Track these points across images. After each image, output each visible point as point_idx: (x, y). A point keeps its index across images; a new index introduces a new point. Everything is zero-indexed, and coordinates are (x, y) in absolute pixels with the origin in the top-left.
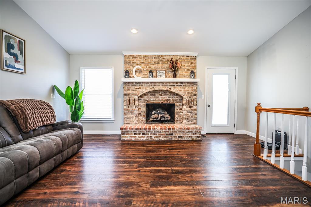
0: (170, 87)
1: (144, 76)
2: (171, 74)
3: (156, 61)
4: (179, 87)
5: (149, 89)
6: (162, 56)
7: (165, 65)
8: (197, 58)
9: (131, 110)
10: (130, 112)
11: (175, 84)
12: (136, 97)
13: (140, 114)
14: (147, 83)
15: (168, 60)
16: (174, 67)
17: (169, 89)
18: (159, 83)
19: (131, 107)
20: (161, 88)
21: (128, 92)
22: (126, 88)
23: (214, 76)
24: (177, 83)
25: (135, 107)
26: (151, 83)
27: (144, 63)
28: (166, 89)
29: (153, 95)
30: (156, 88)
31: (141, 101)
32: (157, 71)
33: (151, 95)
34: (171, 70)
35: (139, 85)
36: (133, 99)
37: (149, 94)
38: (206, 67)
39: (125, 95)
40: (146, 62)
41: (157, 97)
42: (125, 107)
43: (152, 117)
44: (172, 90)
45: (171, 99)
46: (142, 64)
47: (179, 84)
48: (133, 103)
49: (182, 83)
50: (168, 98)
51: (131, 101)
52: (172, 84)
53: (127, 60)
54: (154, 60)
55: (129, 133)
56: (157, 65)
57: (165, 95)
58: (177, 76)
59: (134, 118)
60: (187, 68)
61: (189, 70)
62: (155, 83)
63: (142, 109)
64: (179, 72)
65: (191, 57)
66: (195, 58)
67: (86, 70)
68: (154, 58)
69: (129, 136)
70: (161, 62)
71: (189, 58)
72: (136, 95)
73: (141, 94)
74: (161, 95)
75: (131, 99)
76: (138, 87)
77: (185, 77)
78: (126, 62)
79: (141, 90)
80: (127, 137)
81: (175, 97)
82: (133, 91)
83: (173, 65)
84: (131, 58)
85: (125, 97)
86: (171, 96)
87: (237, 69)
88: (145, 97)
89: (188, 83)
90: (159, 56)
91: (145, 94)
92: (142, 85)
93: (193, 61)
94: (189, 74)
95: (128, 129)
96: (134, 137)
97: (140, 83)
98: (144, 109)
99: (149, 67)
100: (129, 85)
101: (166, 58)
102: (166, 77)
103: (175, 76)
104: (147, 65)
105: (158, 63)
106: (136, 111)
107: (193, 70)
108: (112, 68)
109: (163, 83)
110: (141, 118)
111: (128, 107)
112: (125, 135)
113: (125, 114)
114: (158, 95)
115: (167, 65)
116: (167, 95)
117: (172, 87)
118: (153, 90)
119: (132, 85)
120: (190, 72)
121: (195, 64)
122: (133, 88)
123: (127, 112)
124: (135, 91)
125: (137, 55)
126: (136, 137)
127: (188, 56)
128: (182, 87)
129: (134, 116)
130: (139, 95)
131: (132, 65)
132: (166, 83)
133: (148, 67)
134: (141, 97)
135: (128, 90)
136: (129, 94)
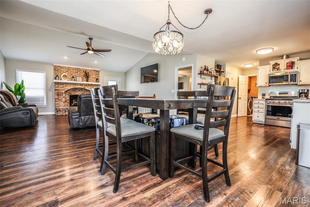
0: (85, 86)
1: (68, 79)
2: (85, 79)
3: (76, 71)
4: (90, 87)
5: (72, 87)
6: (79, 69)
7: (81, 74)
8: (100, 72)
9: (60, 99)
10: (60, 100)
11: (88, 85)
12: (64, 91)
13: (66, 101)
14: (71, 83)
15: (83, 72)
16: (87, 76)
17: (84, 88)
18: (78, 84)
19: (60, 97)
20: (79, 87)
21: (58, 88)
22: (57, 86)
23: (109, 81)
24: (89, 84)
25: (63, 97)
26: (73, 83)
27: (68, 72)
28: (82, 87)
29: (74, 90)
30: (77, 87)
31: (66, 94)
32: (77, 77)
33: (73, 90)
34: (85, 77)
35: (66, 85)
36: (62, 92)
37: (72, 90)
38: (105, 77)
39: (55, 90)
40: (69, 71)
41: (76, 92)
42: (56, 97)
43: (73, 103)
44: (86, 88)
45: (85, 93)
46: (67, 72)
47: (90, 85)
48: (62, 95)
49: (92, 85)
50: (83, 92)
51: (60, 94)
52: (86, 85)
53: (57, 69)
54: (75, 71)
55: (61, 111)
56: (76, 73)
57: (82, 91)
58: (89, 81)
59: (62, 104)
60: (94, 76)
61: (95, 78)
62: (76, 84)
63: (67, 98)
64: (90, 78)
65: (97, 71)
66: (99, 72)
67: (22, 72)
68: (75, 69)
69: (61, 113)
70: (79, 72)
71: (95, 71)
72: (64, 90)
73: (67, 89)
74: (79, 91)
75: (60, 92)
76: (65, 86)
77: (93, 81)
78: (55, 70)
79: (67, 87)
80: (60, 113)
81: (88, 92)
82: (62, 88)
83: (86, 75)
84: (59, 67)
85: (56, 91)
86: (85, 91)
87: (120, 78)
88: (69, 92)
89: (95, 85)
90: (78, 69)
91: (69, 90)
92: (67, 85)
93: (97, 73)
94: (95, 80)
95: (61, 109)
96: (65, 113)
97: (66, 83)
98: (68, 98)
99: (72, 75)
100: (58, 84)
101: (82, 70)
102: (82, 81)
103: (87, 81)
104: (70, 73)
105: (77, 72)
106: (64, 100)
107: (97, 78)
108: (44, 73)
109: (81, 84)
110: (67, 104)
111: (58, 97)
112: (59, 113)
113: (56, 101)
114: (77, 90)
115: (83, 74)
116: (83, 91)
117: (86, 87)
118: (74, 87)
119: (61, 84)
120: (96, 79)
121: (99, 74)
122: (62, 86)
123: (57, 100)
124: (63, 88)
125: (63, 67)
126: (66, 113)
127: (94, 70)
128: (92, 87)
129: (62, 103)
130: (65, 90)
131: (60, 72)
132: (83, 84)
133: (70, 74)
134: (67, 91)
135: (59, 87)
136: (59, 90)
